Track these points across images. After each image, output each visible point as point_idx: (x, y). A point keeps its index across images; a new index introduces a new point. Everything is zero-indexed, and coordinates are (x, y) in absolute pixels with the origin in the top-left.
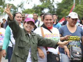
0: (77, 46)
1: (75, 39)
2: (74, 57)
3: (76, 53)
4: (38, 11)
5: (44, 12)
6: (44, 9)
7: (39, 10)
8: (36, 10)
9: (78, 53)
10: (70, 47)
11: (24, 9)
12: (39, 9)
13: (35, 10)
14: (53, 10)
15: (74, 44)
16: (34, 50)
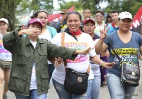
0: (133, 63)
1: (130, 51)
2: (127, 79)
3: (131, 74)
4: (89, 5)
5: (100, 8)
6: (100, 2)
7: (91, 4)
8: (86, 4)
9: (133, 74)
10: (123, 64)
11: (64, 2)
12: (91, 2)
13: (83, 4)
14: (115, 4)
15: (128, 60)
16: (41, 64)
